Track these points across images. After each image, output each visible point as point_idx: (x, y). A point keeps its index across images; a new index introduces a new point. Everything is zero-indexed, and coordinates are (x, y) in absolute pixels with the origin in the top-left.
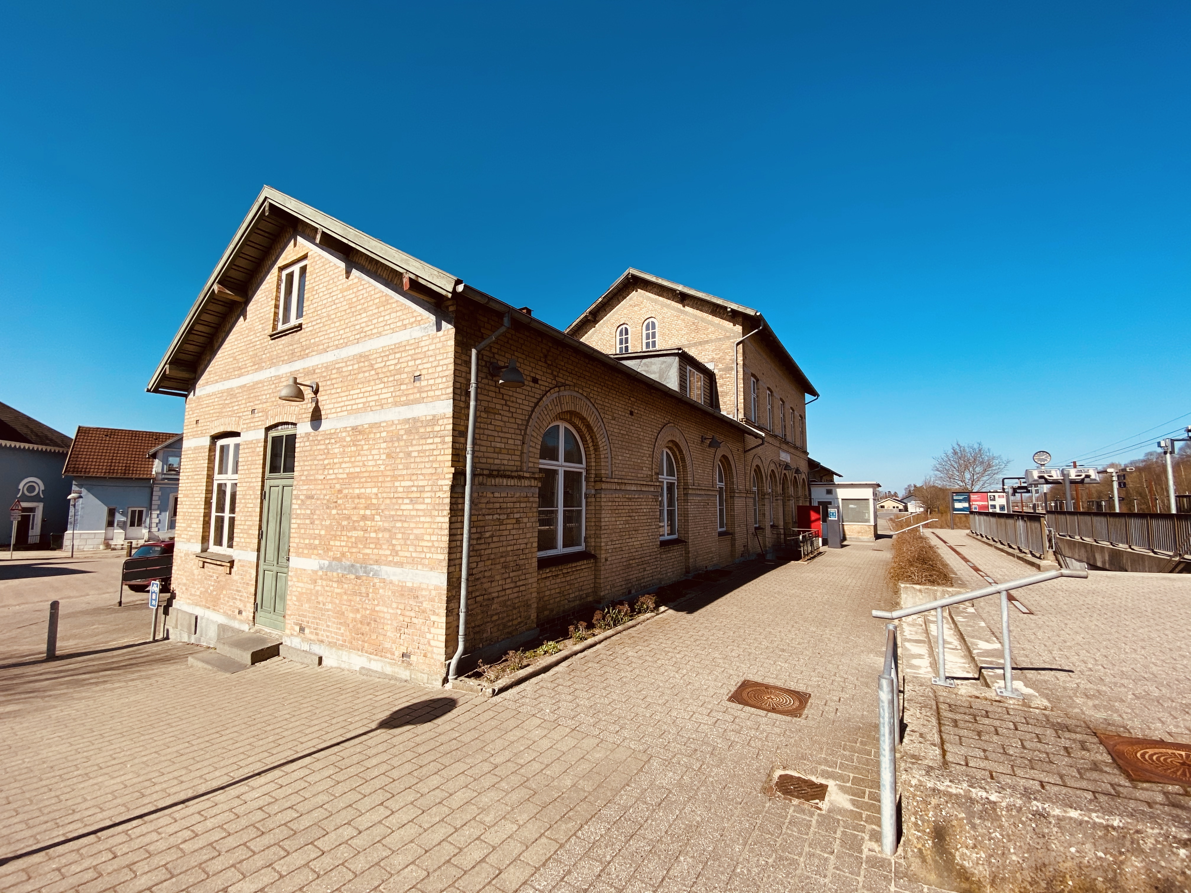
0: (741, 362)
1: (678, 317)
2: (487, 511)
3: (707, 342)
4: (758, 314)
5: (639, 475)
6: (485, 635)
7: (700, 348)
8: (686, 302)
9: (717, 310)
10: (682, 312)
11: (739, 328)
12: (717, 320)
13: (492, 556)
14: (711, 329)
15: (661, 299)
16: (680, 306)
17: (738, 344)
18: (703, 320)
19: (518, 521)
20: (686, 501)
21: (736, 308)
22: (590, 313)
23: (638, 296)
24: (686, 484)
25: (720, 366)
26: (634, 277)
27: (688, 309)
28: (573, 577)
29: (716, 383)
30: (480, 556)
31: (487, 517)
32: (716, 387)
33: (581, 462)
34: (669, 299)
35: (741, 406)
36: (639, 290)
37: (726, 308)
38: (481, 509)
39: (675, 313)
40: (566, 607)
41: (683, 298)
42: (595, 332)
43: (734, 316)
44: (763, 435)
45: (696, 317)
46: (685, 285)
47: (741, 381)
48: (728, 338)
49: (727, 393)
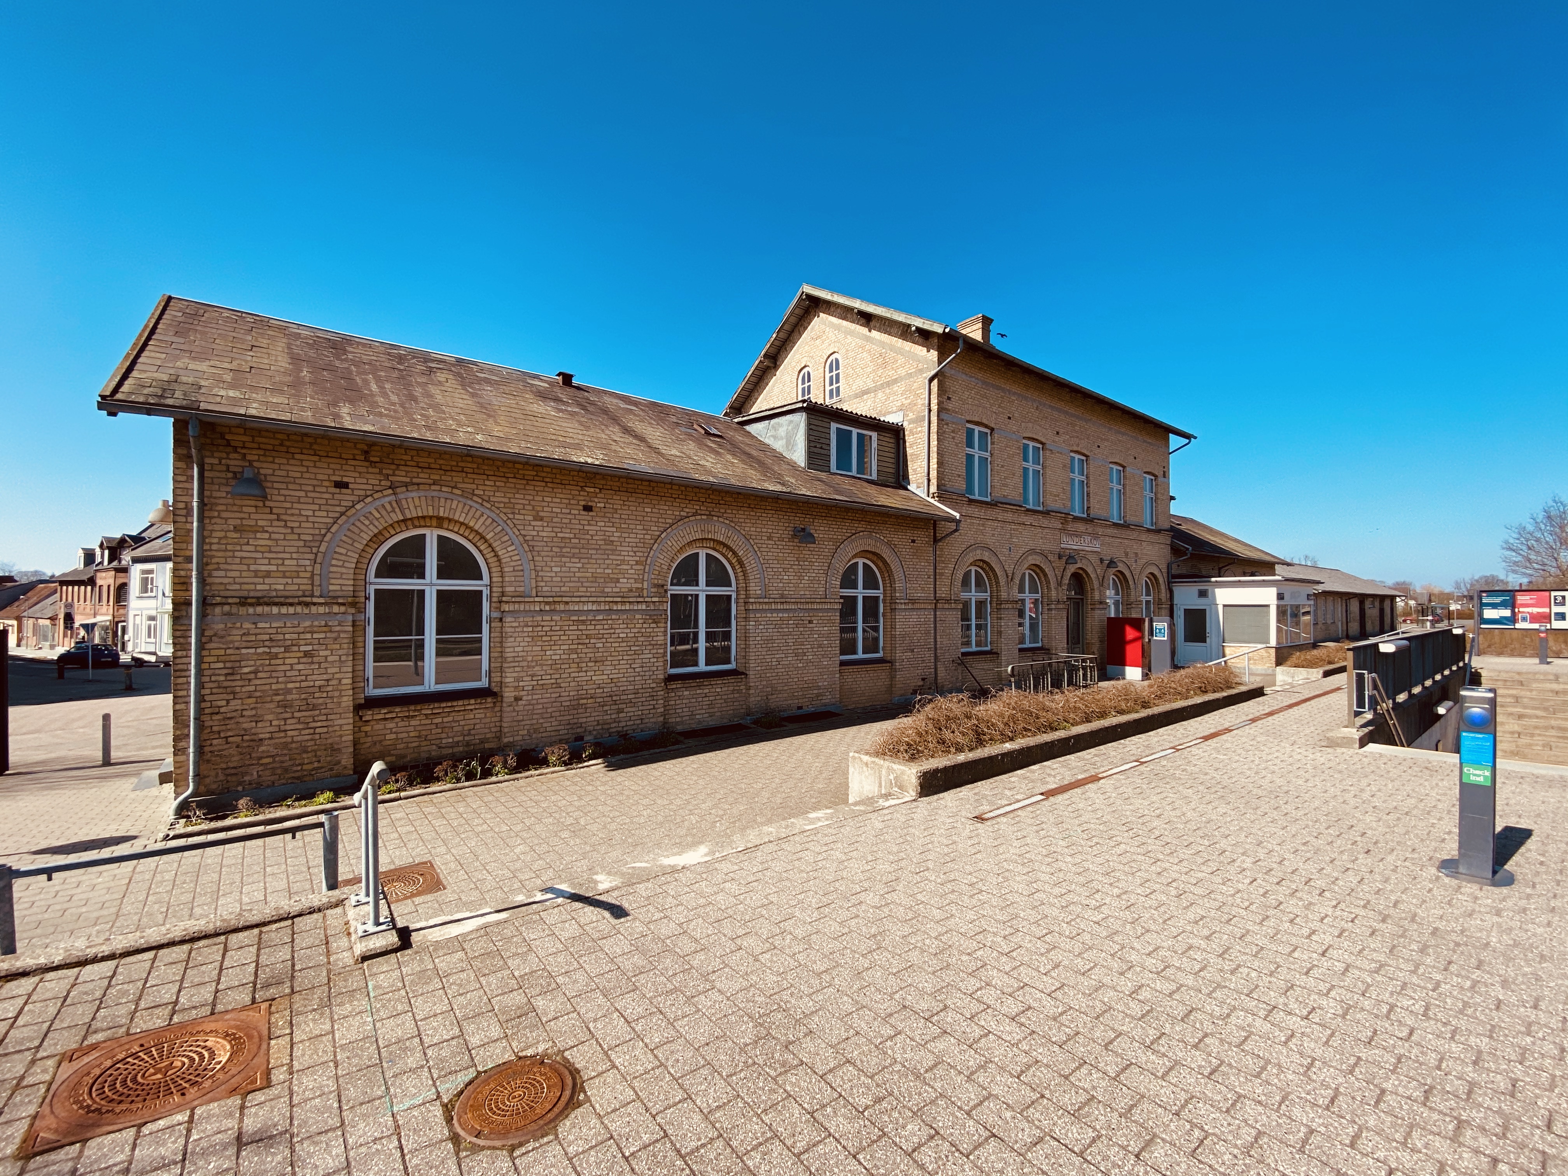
0: (934, 407)
1: (862, 347)
2: (244, 644)
3: (895, 381)
4: (947, 330)
5: (606, 590)
6: (247, 778)
7: (888, 391)
8: (872, 324)
9: (905, 332)
10: (868, 339)
11: (934, 355)
12: (907, 346)
13: (258, 694)
14: (901, 360)
15: (845, 323)
16: (864, 330)
17: (931, 380)
18: (892, 348)
19: (306, 654)
20: (746, 619)
21: (920, 325)
22: (765, 356)
23: (821, 323)
24: (747, 596)
25: (911, 416)
26: (810, 297)
27: (875, 334)
28: (450, 719)
29: (905, 442)
30: (234, 693)
31: (244, 651)
32: (905, 448)
33: (480, 578)
34: (853, 322)
35: (934, 474)
36: (821, 314)
37: (909, 326)
38: (232, 642)
39: (860, 342)
40: (433, 753)
41: (866, 319)
42: (776, 382)
43: (924, 336)
44: (957, 515)
45: (882, 344)
46: (863, 299)
47: (934, 437)
48: (921, 371)
49: (917, 456)
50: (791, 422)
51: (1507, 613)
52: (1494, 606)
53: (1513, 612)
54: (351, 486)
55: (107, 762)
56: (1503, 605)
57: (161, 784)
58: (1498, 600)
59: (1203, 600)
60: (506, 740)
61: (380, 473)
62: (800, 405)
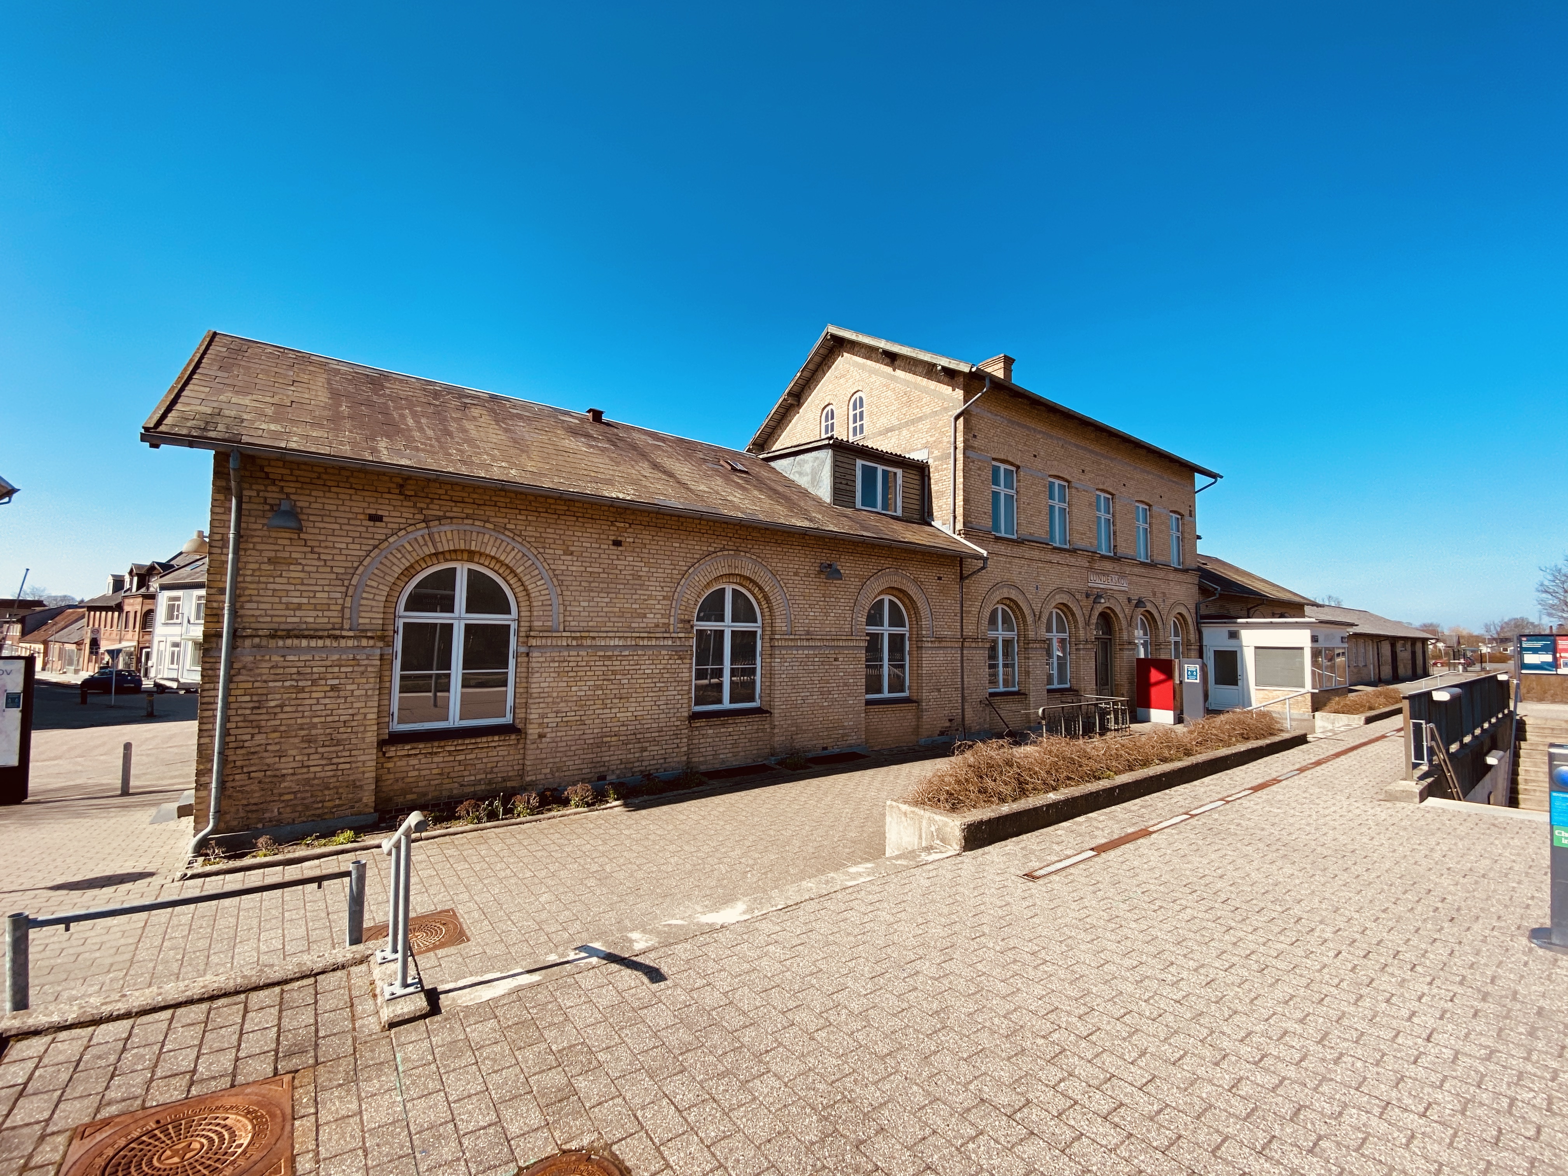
0: (960, 445)
1: (887, 386)
2: (272, 677)
3: (920, 419)
4: (974, 369)
5: (633, 625)
6: (267, 815)
7: (912, 429)
8: (897, 363)
9: (930, 371)
10: (893, 378)
11: (959, 394)
12: (933, 385)
13: (283, 728)
14: (926, 399)
15: (869, 362)
16: (889, 370)
17: (957, 418)
18: (916, 386)
19: (333, 688)
20: (771, 656)
21: (946, 365)
22: (789, 394)
23: (845, 362)
24: (773, 633)
25: (936, 453)
26: (834, 337)
27: (899, 373)
28: (473, 756)
29: (929, 479)
30: (259, 727)
31: (271, 684)
32: (929, 485)
33: (509, 612)
34: (877, 361)
35: (960, 511)
36: (845, 354)
37: (935, 365)
38: (261, 675)
39: (884, 381)
40: (455, 792)
41: (891, 358)
42: (799, 419)
43: (950, 375)
44: (985, 553)
45: (907, 383)
46: (888, 339)
47: (960, 474)
48: (946, 409)
49: (943, 493)
50: (817, 458)
51: (1548, 658)
52: (1535, 651)
53: (1555, 659)
54: (385, 519)
55: (125, 792)
56: (1544, 649)
57: (179, 817)
58: (1538, 644)
59: (1233, 642)
60: (528, 779)
61: (415, 506)
62: (826, 442)
